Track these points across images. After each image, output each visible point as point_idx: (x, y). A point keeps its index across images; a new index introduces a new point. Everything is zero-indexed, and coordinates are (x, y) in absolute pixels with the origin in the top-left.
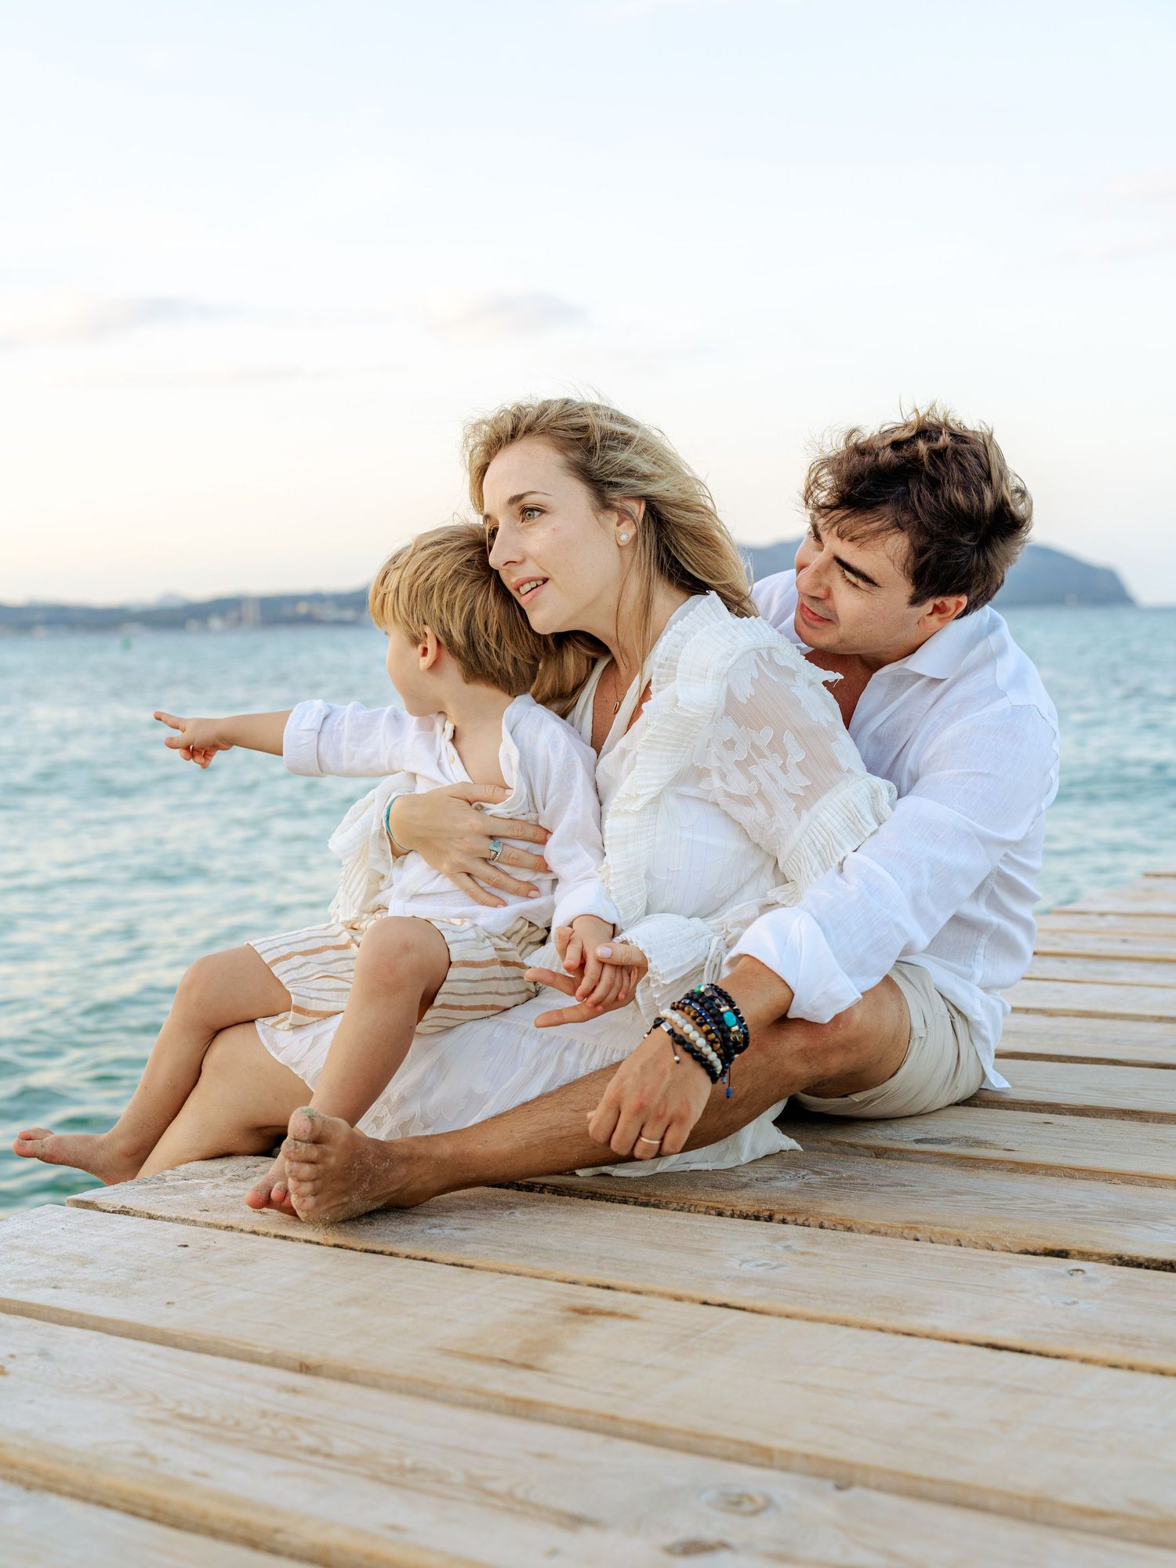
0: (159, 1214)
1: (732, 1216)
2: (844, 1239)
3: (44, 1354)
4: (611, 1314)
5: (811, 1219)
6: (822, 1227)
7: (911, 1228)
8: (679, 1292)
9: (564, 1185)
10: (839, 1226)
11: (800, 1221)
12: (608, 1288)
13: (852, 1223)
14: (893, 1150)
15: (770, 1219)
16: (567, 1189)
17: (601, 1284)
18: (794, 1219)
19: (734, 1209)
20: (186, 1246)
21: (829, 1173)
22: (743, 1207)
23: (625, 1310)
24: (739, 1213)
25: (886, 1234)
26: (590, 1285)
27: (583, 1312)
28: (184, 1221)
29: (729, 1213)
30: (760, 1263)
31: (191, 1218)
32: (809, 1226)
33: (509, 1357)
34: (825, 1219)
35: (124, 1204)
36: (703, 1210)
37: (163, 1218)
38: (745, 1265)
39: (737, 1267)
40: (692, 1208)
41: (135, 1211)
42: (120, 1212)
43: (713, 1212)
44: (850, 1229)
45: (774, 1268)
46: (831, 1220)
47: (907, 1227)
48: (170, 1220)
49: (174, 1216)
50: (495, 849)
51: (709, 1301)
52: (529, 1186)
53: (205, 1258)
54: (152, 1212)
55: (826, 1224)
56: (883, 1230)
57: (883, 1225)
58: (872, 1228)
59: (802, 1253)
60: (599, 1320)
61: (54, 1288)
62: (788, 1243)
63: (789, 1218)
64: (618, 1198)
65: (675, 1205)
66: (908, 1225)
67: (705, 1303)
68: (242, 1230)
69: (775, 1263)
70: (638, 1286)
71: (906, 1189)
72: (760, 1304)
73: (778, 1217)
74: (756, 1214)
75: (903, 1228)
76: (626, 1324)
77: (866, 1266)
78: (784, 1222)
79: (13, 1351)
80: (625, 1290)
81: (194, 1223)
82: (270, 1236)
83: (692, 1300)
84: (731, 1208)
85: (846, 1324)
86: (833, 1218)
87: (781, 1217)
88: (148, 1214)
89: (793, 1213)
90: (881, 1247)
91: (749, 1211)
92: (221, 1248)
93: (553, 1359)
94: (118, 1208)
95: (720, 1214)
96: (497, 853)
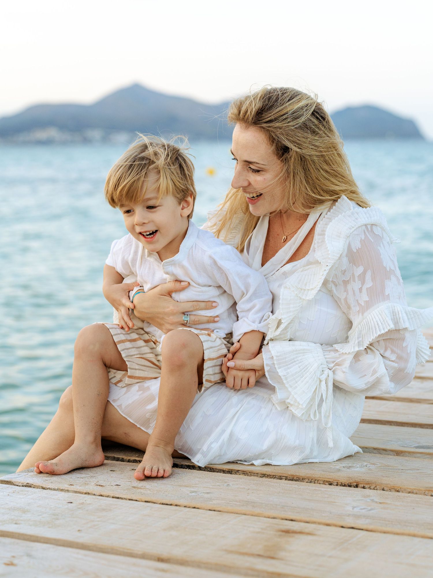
0: (48, 487)
1: (337, 485)
2: (399, 496)
3: (29, 556)
4: (301, 533)
5: (378, 486)
6: (383, 490)
7: (429, 490)
8: (328, 522)
9: (248, 471)
10: (392, 490)
11: (372, 487)
12: (292, 520)
13: (399, 488)
14: (405, 452)
15: (357, 486)
16: (250, 472)
17: (288, 519)
18: (369, 487)
19: (338, 482)
20: (71, 503)
21: (378, 464)
22: (342, 481)
23: (307, 531)
24: (340, 484)
25: (416, 493)
26: (282, 519)
27: (287, 532)
28: (62, 490)
29: (335, 484)
30: (362, 507)
31: (66, 489)
32: (377, 490)
33: (261, 553)
34: (385, 487)
35: (28, 482)
36: (322, 482)
37: (49, 489)
38: (355, 509)
39: (352, 510)
40: (316, 482)
41: (35, 486)
42: (26, 486)
43: (327, 483)
44: (398, 491)
45: (370, 510)
46: (388, 487)
47: (427, 490)
48: (54, 490)
49: (56, 488)
50: (186, 319)
51: (344, 526)
52: (229, 471)
53: (85, 509)
54: (44, 486)
55: (386, 489)
56: (415, 491)
57: (415, 489)
58: (409, 490)
59: (380, 503)
60: (297, 536)
61: (16, 524)
62: (372, 498)
63: (366, 486)
64: (277, 477)
65: (307, 480)
66: (427, 489)
67: (342, 527)
68: (94, 495)
69: (369, 508)
70: (307, 519)
71: (419, 471)
72: (370, 527)
73: (360, 485)
74: (349, 484)
75: (425, 490)
76: (310, 537)
77: (414, 509)
78: (364, 488)
79: (13, 554)
80: (300, 521)
81: (68, 491)
82: (110, 497)
83: (336, 526)
84: (336, 482)
85: (414, 536)
86: (389, 486)
87: (363, 486)
88: (42, 487)
89: (368, 484)
90: (418, 500)
91: (346, 483)
92: (90, 504)
93: (282, 554)
94: (25, 484)
95: (331, 484)
96: (188, 321)
